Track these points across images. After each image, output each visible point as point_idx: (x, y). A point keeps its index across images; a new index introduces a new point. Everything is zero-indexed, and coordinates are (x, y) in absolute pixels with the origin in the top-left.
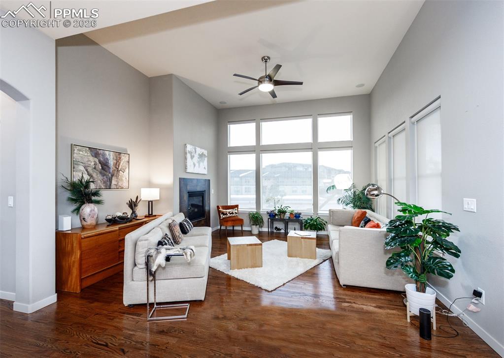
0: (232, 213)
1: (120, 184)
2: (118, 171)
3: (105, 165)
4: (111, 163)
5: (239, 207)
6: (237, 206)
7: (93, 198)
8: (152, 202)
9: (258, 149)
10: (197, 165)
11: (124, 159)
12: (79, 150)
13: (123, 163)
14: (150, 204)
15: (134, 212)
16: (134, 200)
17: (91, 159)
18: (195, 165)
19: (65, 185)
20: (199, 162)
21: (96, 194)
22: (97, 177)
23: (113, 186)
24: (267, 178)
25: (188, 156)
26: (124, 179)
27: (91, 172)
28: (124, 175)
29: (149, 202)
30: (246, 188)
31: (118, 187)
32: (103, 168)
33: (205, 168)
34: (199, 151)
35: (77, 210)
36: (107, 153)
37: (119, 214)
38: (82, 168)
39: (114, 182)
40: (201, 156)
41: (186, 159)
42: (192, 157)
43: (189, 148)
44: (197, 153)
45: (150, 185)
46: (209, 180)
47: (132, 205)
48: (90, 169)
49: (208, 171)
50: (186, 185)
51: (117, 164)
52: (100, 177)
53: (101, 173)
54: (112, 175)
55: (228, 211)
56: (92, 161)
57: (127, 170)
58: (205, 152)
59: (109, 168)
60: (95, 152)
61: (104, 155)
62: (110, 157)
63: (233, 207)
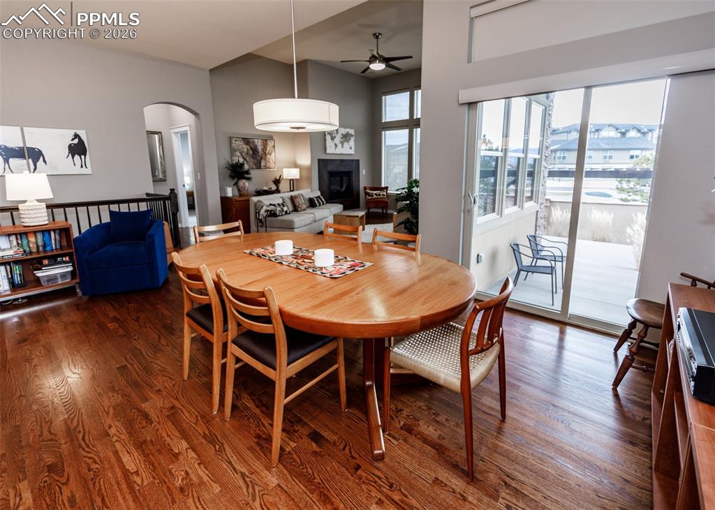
0: (379, 195)
1: (268, 165)
2: (266, 155)
3: (255, 150)
4: (260, 148)
5: (389, 189)
6: (387, 188)
7: (246, 176)
8: (293, 180)
9: (412, 124)
10: (339, 145)
11: (270, 144)
12: (235, 141)
13: (269, 148)
14: (292, 182)
15: (278, 188)
16: (278, 178)
17: (244, 146)
18: (336, 145)
19: (228, 166)
20: (342, 143)
21: (247, 172)
23: (262, 167)
25: (328, 137)
26: (271, 161)
27: (245, 156)
28: (271, 158)
29: (290, 180)
31: (266, 167)
32: (253, 153)
33: (351, 148)
34: (343, 131)
35: (236, 184)
36: (256, 140)
37: (266, 188)
38: (238, 154)
39: (263, 164)
40: (346, 136)
41: (325, 140)
42: (333, 138)
44: (340, 133)
45: (292, 165)
46: (358, 161)
47: (277, 182)
48: (243, 154)
49: (356, 150)
50: (327, 166)
51: (264, 149)
52: (251, 160)
53: (252, 157)
54: (261, 158)
55: (375, 192)
56: (245, 148)
57: (273, 154)
58: (352, 132)
59: (258, 152)
60: (247, 141)
61: (253, 143)
62: (259, 143)
63: (382, 189)
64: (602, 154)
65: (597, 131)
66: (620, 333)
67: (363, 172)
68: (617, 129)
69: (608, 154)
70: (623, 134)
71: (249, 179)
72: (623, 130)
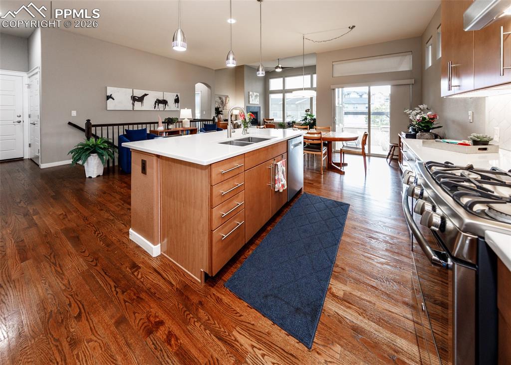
0: (270, 122)
1: (227, 108)
2: (226, 103)
3: (222, 102)
4: (224, 101)
6: (273, 119)
9: (284, 91)
10: (254, 100)
11: (228, 99)
12: (217, 98)
13: (227, 101)
14: (236, 116)
16: (231, 114)
21: (221, 111)
22: (221, 106)
23: (224, 109)
24: (287, 104)
25: (250, 97)
28: (228, 105)
30: (274, 113)
33: (258, 101)
34: (255, 94)
38: (217, 103)
39: (225, 107)
40: (256, 96)
41: (249, 98)
42: (252, 97)
43: (251, 93)
45: (235, 109)
46: (260, 107)
48: (219, 104)
49: (259, 103)
50: (249, 109)
51: (226, 101)
53: (222, 104)
54: (225, 105)
56: (219, 101)
57: (228, 103)
58: (258, 94)
59: (224, 103)
60: (220, 98)
61: (222, 98)
62: (224, 99)
63: (271, 120)
64: (353, 106)
65: (348, 94)
66: (387, 157)
67: (262, 112)
68: (358, 94)
69: (356, 106)
70: (361, 96)
71: (222, 114)
72: (361, 94)
